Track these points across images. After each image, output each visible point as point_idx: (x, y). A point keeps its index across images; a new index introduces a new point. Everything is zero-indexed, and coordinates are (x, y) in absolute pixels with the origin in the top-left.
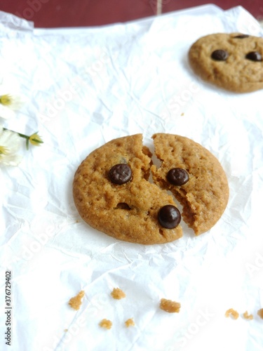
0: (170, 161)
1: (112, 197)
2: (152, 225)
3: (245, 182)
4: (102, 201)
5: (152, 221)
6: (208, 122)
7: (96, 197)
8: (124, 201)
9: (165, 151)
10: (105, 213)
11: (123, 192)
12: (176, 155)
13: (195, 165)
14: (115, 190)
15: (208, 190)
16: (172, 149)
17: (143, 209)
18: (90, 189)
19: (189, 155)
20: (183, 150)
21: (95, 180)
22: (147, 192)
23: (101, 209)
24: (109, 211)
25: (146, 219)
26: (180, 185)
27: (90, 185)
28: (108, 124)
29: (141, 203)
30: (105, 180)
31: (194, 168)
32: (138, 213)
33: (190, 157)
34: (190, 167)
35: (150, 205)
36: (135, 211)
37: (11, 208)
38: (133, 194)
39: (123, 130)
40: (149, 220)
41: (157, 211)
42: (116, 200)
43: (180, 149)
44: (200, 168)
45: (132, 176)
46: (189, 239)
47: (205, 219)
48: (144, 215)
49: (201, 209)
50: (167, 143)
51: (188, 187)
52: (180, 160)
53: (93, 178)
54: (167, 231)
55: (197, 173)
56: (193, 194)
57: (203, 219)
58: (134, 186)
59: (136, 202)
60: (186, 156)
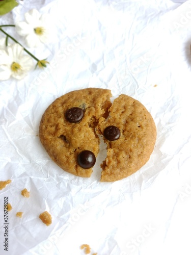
0: (115, 119)
1: (60, 129)
2: (72, 160)
3: (164, 160)
4: (53, 129)
5: (75, 157)
6: (173, 100)
7: (50, 124)
8: (65, 135)
9: (117, 110)
10: (50, 137)
11: (68, 128)
12: (122, 116)
13: (130, 129)
14: (65, 124)
15: (126, 153)
16: (123, 110)
17: (72, 146)
18: (50, 117)
19: (132, 120)
20: (131, 115)
21: (57, 112)
22: (82, 135)
23: (50, 134)
24: (53, 138)
25: (71, 154)
26: (110, 140)
27: (52, 115)
28: (97, 75)
29: (74, 141)
30: (63, 115)
31: (128, 131)
32: (69, 148)
33: (131, 122)
34: (126, 130)
35: (78, 145)
36: (68, 145)
37: (6, 110)
38: (72, 132)
39: (105, 83)
40: (73, 155)
41: (80, 151)
42: (61, 132)
43: (129, 113)
44: (133, 133)
45: (81, 119)
46: (95, 182)
47: (111, 173)
48: (72, 150)
49: (111, 164)
50: (123, 104)
51: (114, 144)
52: (123, 121)
53: (57, 110)
54: (80, 169)
55: (128, 136)
56: (114, 150)
57: (109, 172)
58: (77, 127)
59: (71, 139)
60: (129, 120)
